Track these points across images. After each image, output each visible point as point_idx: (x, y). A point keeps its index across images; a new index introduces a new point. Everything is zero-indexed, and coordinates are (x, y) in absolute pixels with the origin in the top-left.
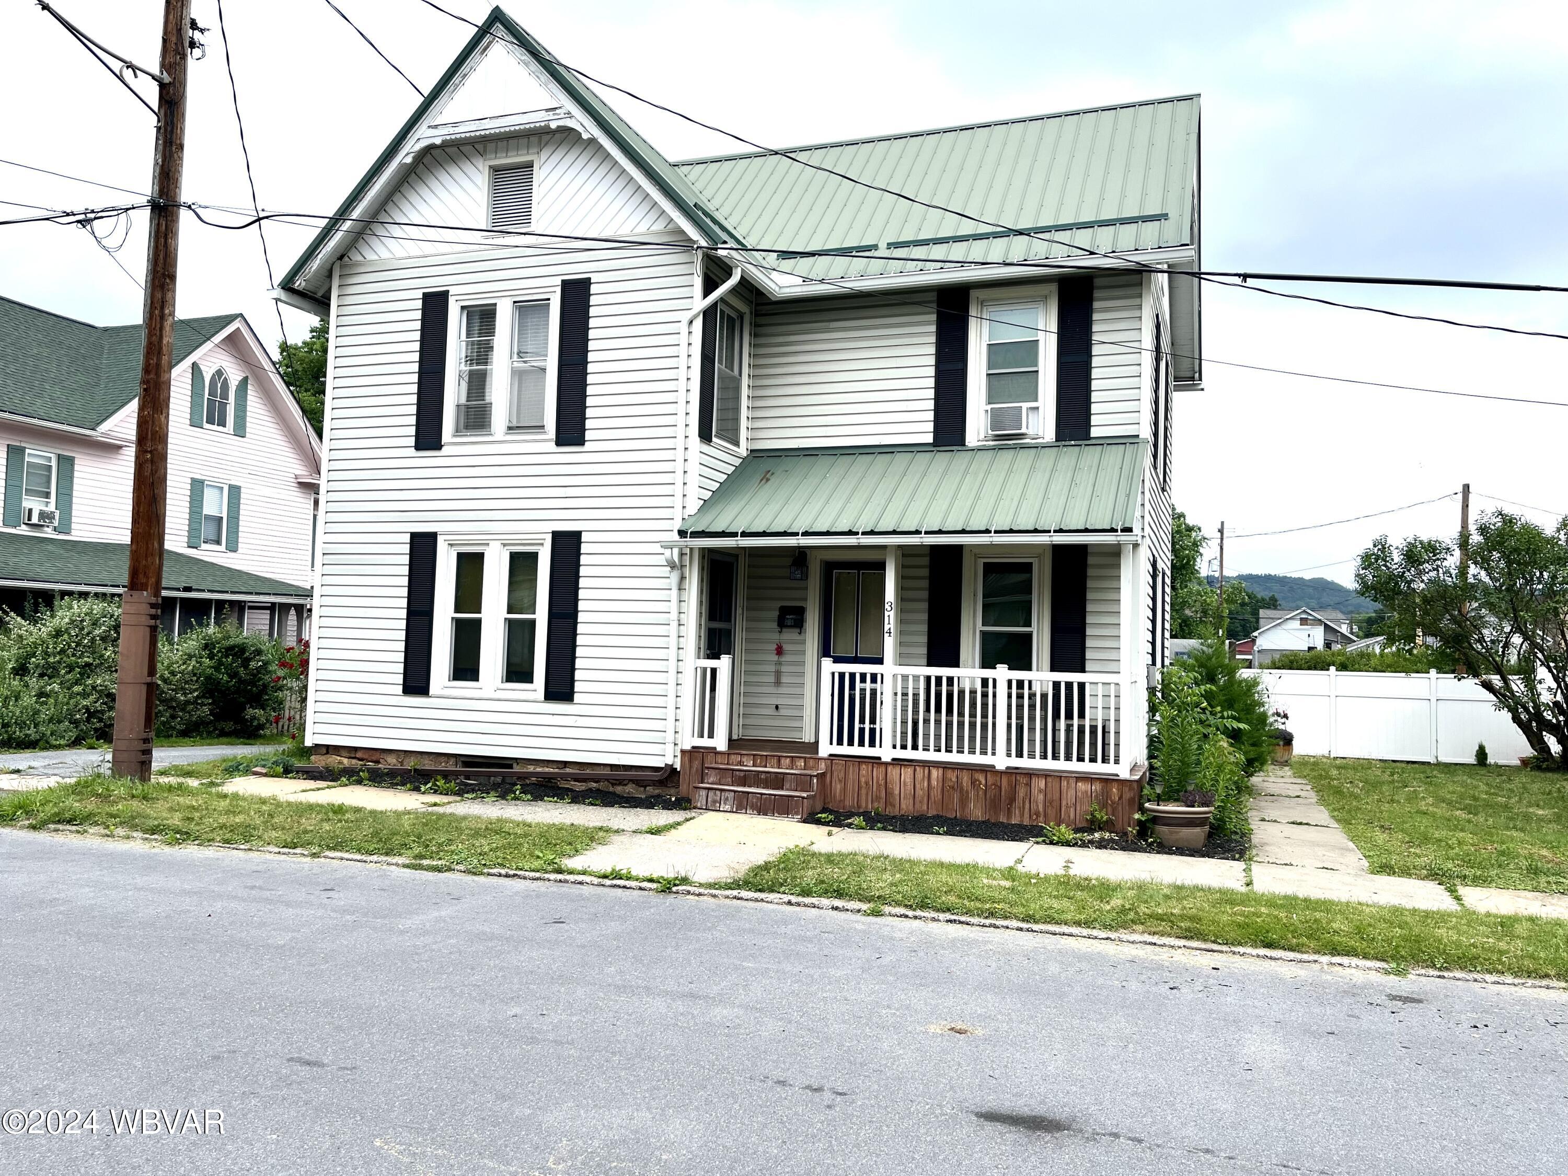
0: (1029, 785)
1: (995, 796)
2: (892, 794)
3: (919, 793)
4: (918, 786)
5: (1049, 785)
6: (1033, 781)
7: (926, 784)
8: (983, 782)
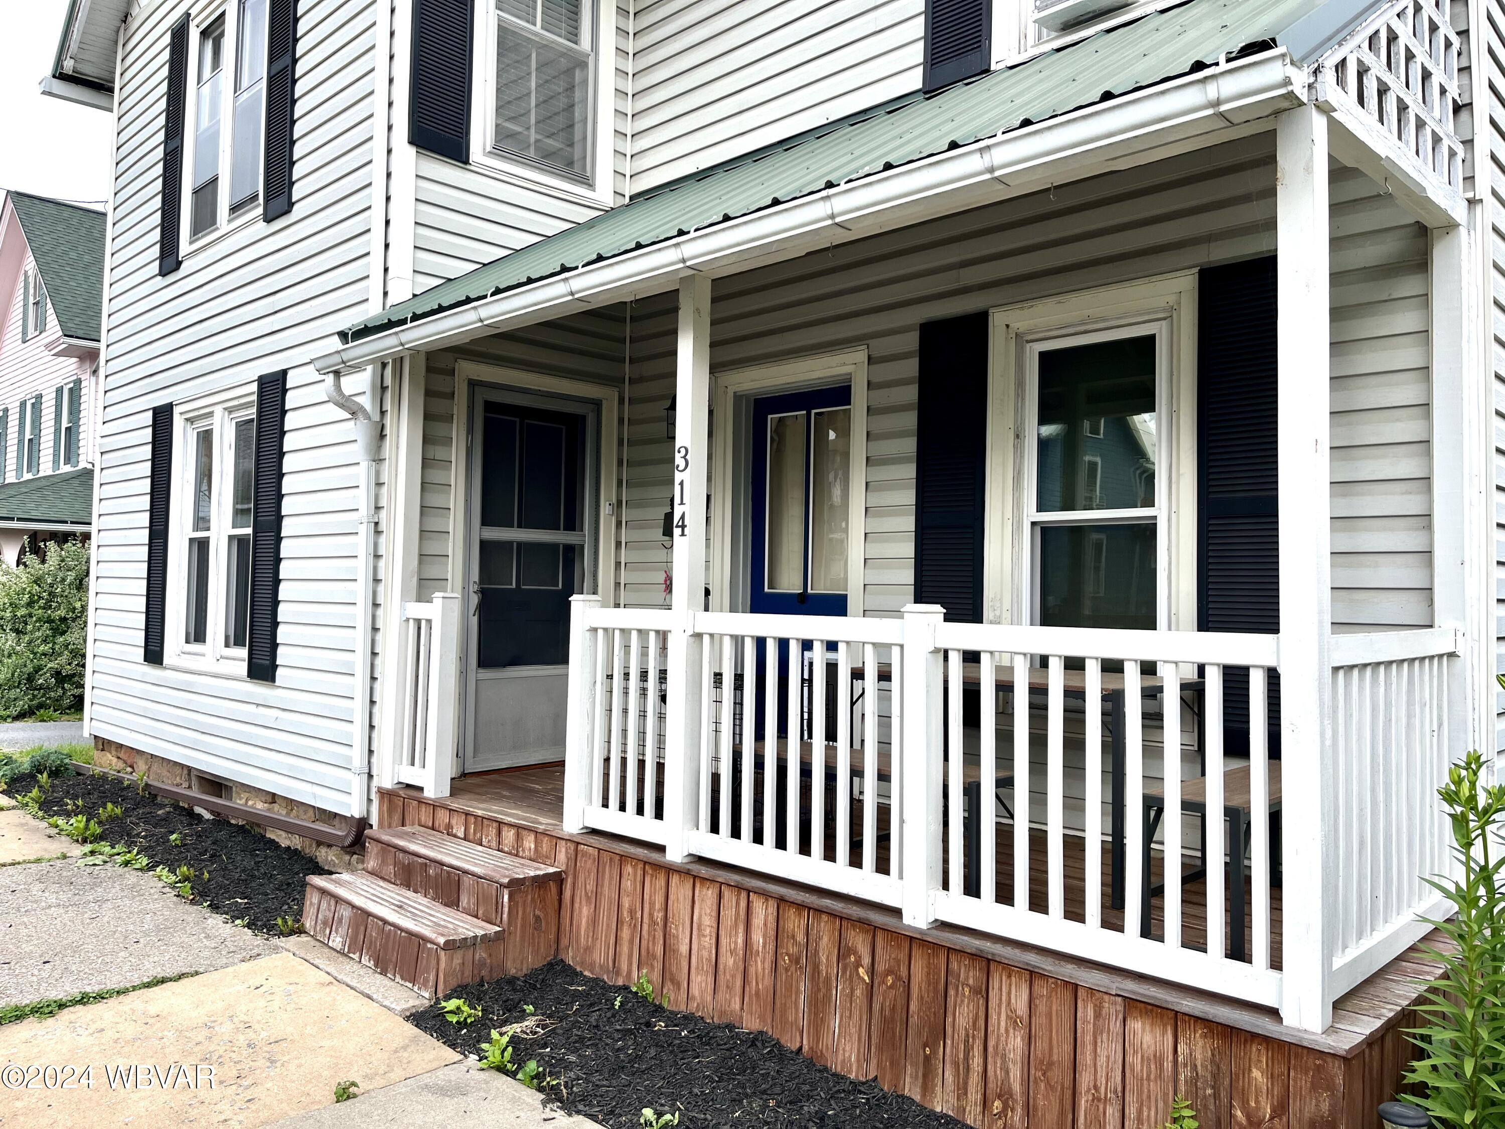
0: (983, 992)
1: (893, 1009)
2: (676, 951)
3: (729, 961)
4: (724, 941)
5: (1041, 1006)
6: (995, 983)
7: (740, 940)
8: (866, 960)
